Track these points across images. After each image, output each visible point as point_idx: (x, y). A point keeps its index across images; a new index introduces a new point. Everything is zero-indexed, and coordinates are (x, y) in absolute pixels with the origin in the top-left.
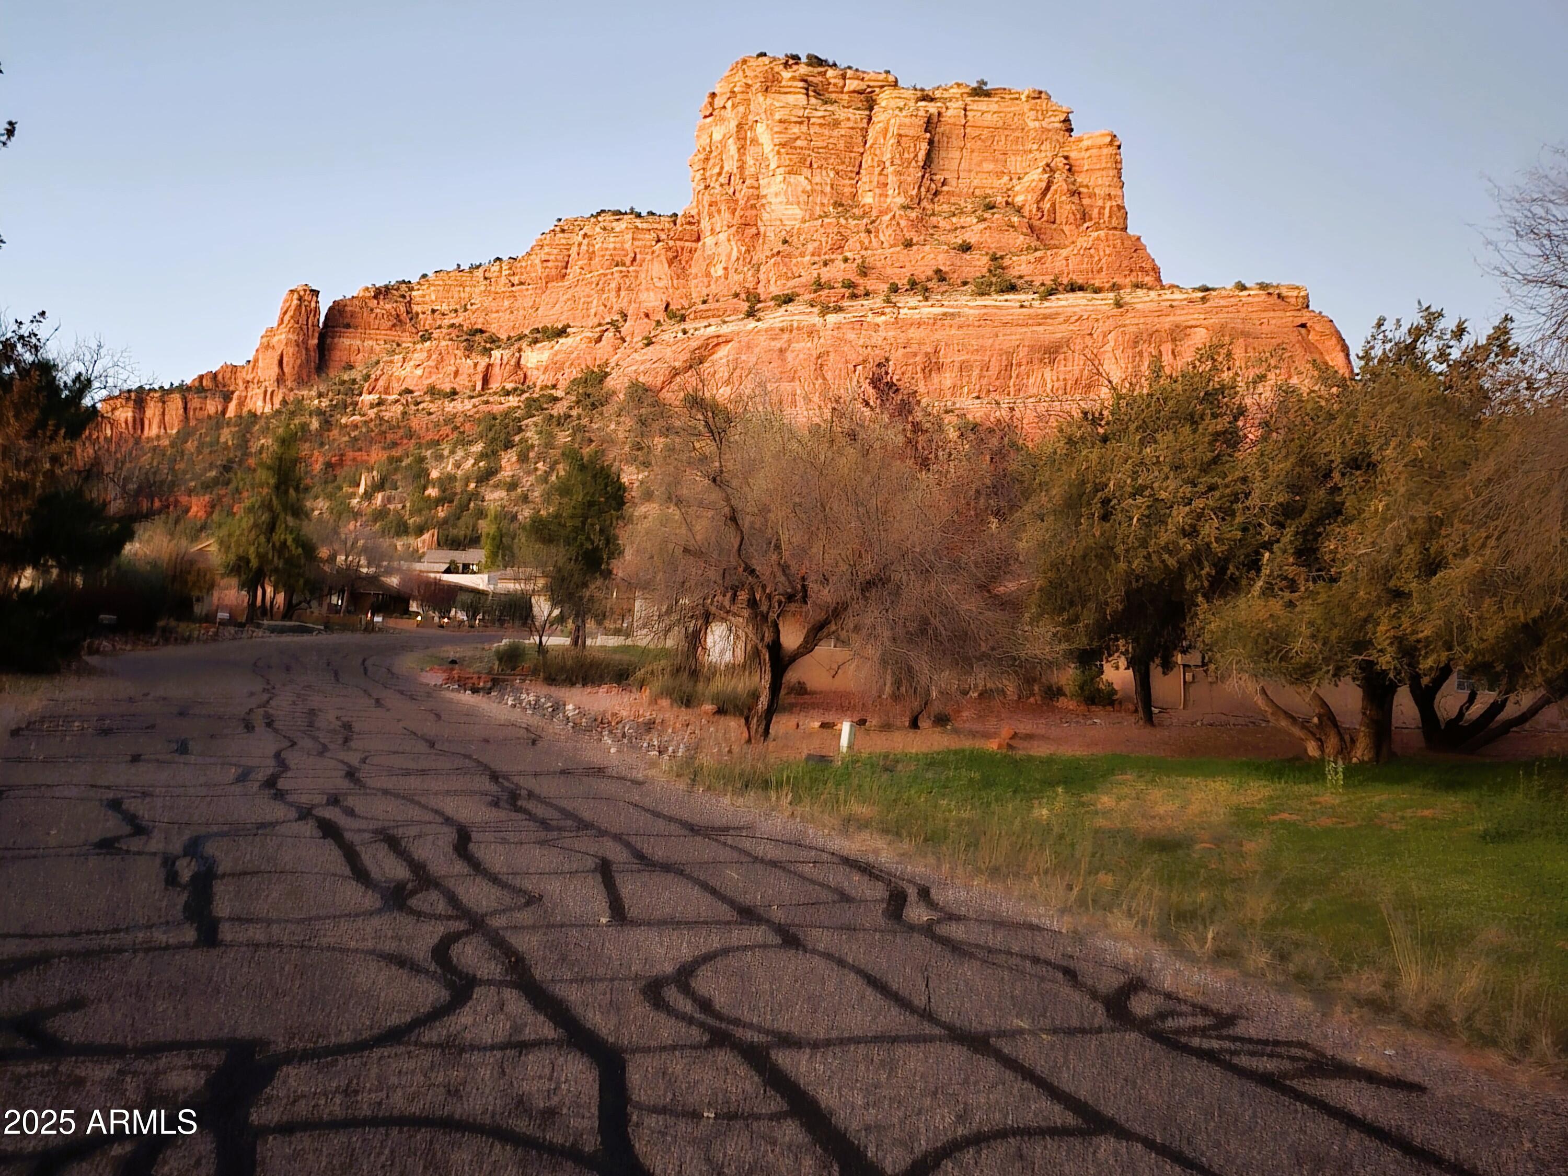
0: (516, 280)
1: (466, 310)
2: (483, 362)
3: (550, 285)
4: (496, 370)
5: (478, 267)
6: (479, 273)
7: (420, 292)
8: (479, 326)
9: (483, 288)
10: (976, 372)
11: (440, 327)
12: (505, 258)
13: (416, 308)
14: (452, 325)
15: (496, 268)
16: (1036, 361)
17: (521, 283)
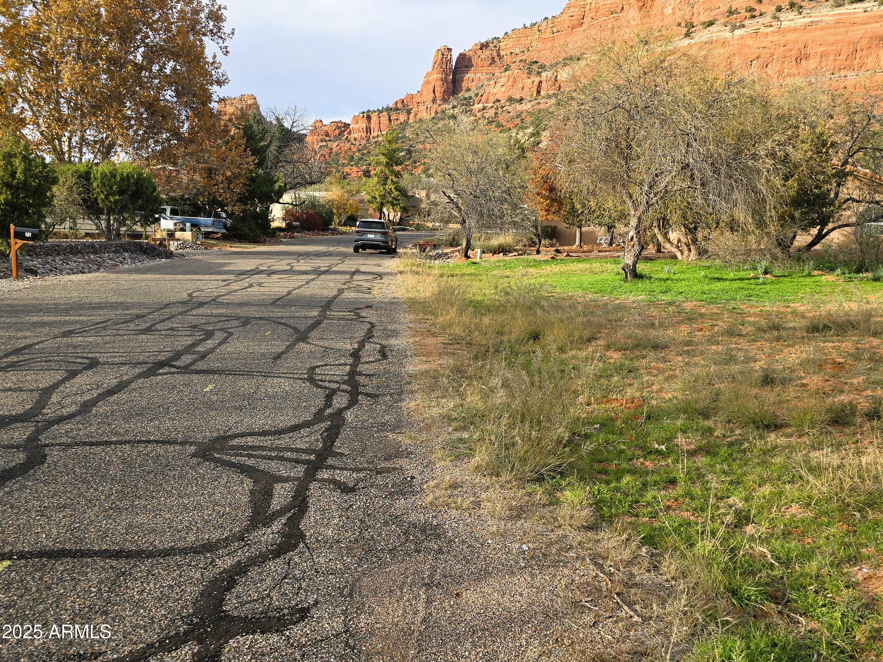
0: (555, 30)
1: (529, 51)
2: (537, 80)
3: (574, 30)
4: (544, 84)
5: (535, 24)
6: (535, 28)
7: (504, 43)
8: (535, 60)
9: (537, 36)
10: (831, 58)
11: (515, 62)
12: (550, 17)
13: (502, 53)
14: (521, 61)
15: (545, 24)
16: (873, 46)
17: (558, 31)
